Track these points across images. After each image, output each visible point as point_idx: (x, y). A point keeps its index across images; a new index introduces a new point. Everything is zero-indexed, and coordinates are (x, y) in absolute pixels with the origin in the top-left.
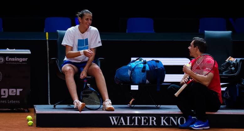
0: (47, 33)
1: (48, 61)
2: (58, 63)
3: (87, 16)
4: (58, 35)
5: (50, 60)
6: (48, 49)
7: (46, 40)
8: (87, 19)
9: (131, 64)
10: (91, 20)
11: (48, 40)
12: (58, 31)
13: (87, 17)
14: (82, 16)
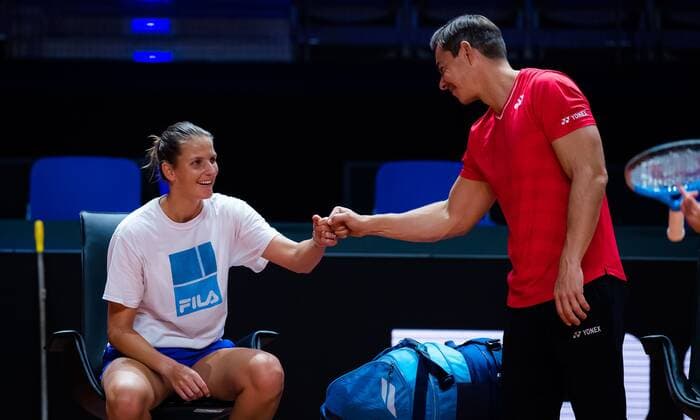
0: (39, 225)
1: (43, 343)
2: (82, 348)
3: (195, 152)
4: (87, 230)
5: (50, 337)
6: (42, 291)
7: (35, 255)
8: (198, 161)
9: (394, 354)
10: (212, 160)
11: (45, 255)
12: (85, 214)
13: (193, 156)
14: (172, 152)
